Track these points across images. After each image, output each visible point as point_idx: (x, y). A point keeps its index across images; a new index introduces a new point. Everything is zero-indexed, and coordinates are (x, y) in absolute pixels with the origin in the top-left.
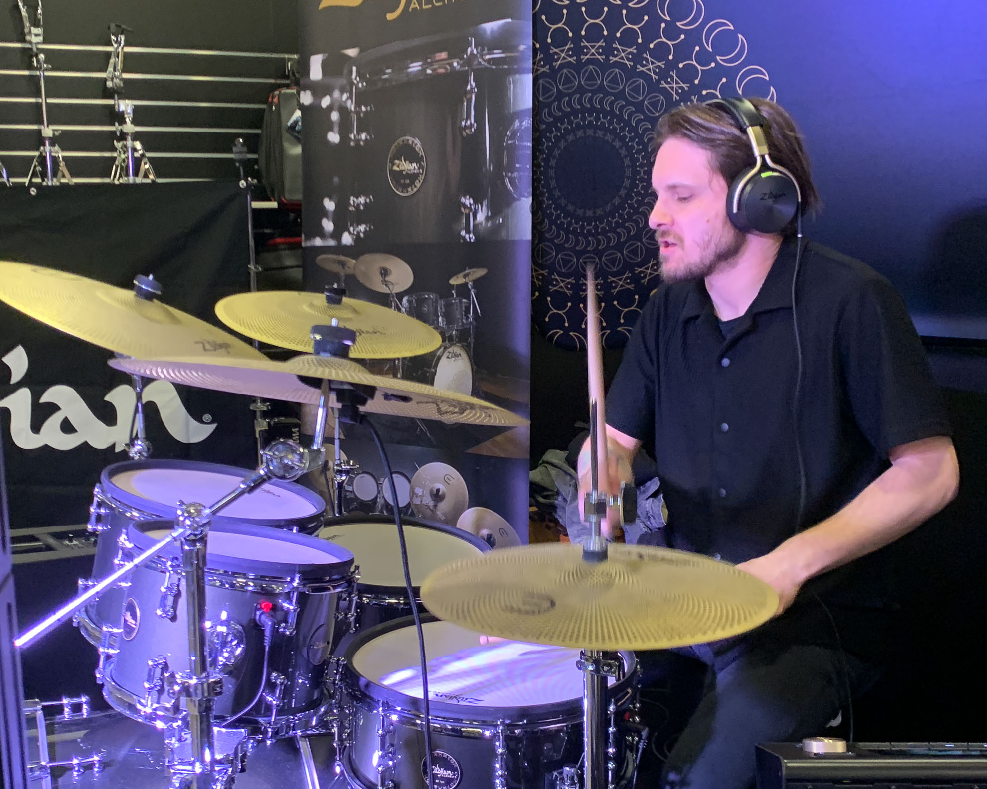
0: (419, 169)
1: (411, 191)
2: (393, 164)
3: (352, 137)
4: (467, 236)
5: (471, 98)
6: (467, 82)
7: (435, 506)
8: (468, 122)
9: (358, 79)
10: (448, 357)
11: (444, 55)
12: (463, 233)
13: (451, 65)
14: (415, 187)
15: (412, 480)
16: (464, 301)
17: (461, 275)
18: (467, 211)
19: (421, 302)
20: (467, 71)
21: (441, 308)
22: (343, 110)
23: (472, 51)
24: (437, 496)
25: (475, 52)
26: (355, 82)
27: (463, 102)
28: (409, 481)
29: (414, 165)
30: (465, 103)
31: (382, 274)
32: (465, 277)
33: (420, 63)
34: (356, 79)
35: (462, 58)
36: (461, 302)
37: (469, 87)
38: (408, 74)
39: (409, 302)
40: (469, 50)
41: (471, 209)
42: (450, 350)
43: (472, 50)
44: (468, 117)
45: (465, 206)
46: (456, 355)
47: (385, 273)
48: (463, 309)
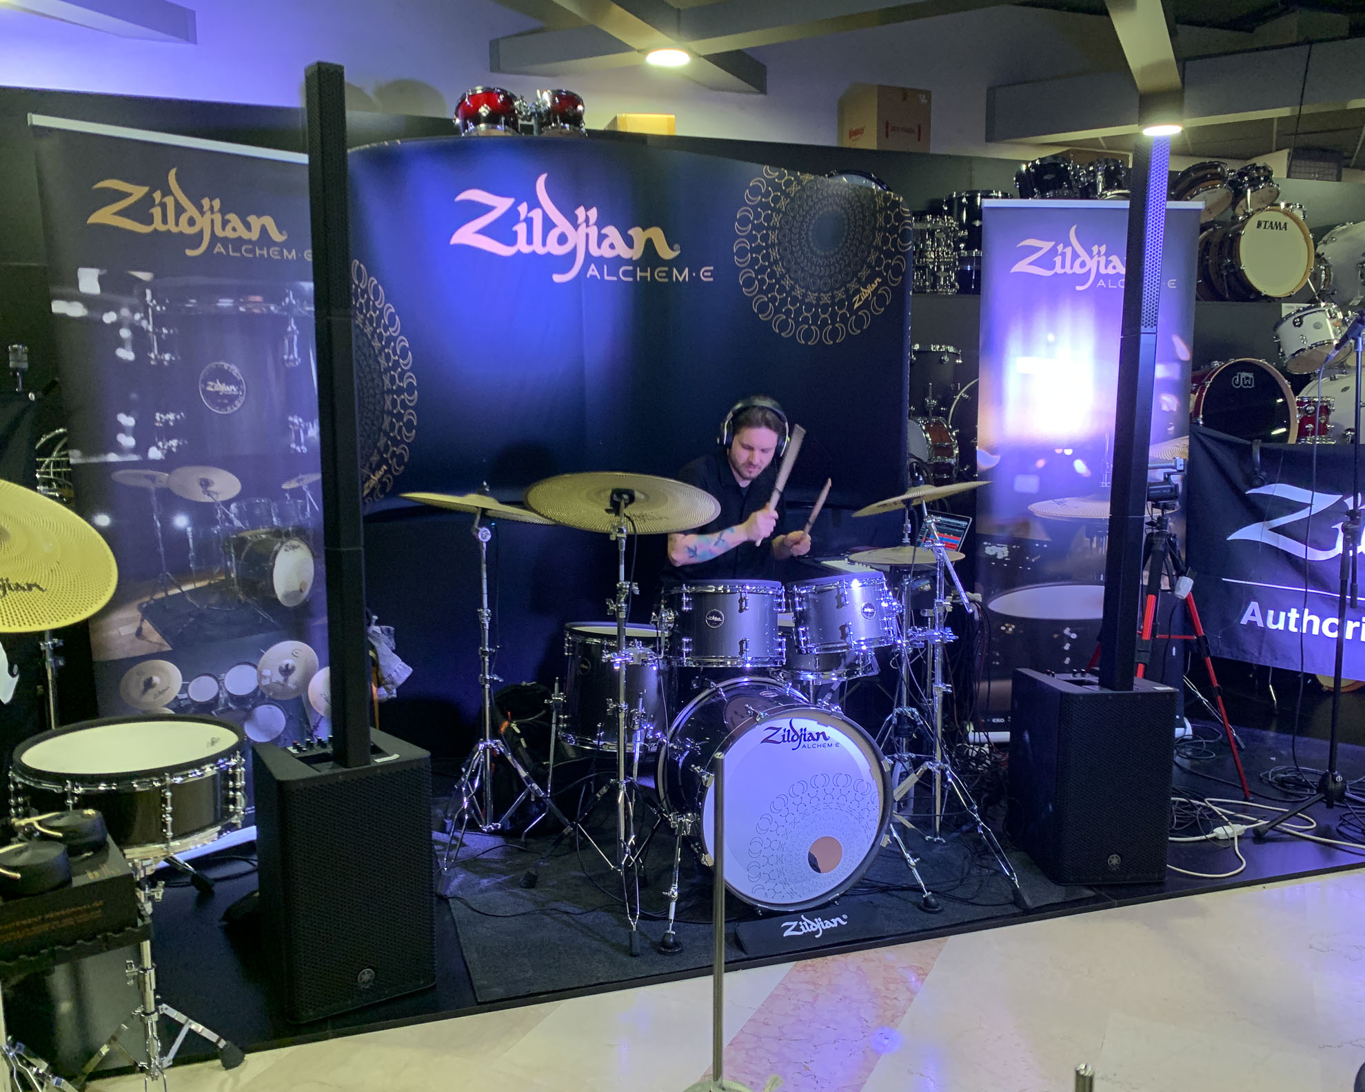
0: (238, 390)
1: (229, 410)
2: (206, 385)
3: (152, 356)
4: (298, 449)
5: (293, 338)
6: (288, 324)
7: (286, 680)
8: (292, 357)
9: (154, 302)
10: (286, 550)
11: (258, 299)
12: (293, 446)
13: (268, 308)
14: (235, 406)
15: (259, 666)
16: (299, 501)
17: (295, 479)
18: (296, 428)
19: (251, 507)
20: (287, 316)
21: (274, 510)
22: (136, 330)
23: (290, 301)
24: (286, 671)
25: (294, 302)
26: (151, 304)
27: (283, 340)
28: (255, 667)
29: (233, 387)
30: (286, 342)
31: (201, 484)
32: (298, 481)
33: (232, 301)
34: (152, 301)
35: (279, 304)
36: (296, 503)
37: (289, 329)
38: (217, 308)
39: (238, 507)
40: (287, 300)
41: (300, 426)
42: (288, 543)
43: (290, 299)
44: (291, 352)
45: (293, 424)
46: (294, 547)
47: (205, 484)
48: (299, 507)
